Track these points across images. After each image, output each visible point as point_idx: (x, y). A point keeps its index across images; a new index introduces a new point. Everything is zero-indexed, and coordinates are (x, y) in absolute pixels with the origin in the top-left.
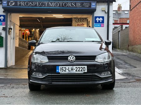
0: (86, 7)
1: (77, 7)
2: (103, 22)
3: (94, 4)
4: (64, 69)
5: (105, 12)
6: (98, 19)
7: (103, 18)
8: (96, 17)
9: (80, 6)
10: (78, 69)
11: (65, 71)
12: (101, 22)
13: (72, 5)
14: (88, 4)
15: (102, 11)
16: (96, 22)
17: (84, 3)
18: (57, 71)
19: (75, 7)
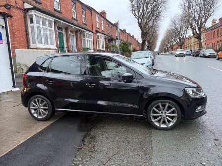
2: (1, 38)
5: (3, 27)
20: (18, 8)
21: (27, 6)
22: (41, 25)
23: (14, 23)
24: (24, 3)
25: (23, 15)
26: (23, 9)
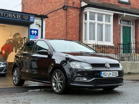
0: (25, 20)
1: (17, 19)
2: (37, 34)
3: (32, 18)
4: (105, 74)
5: (40, 26)
6: (33, 31)
7: (37, 30)
8: (32, 30)
9: (20, 18)
10: (113, 74)
11: (106, 75)
12: (35, 34)
13: (12, 16)
14: (27, 17)
15: (37, 24)
16: (31, 34)
17: (24, 16)
18: (101, 75)
19: (15, 18)
20: (74, 8)
21: (83, 4)
22: (96, 21)
23: (68, 21)
24: (81, 1)
25: (79, 13)
26: (79, 7)
